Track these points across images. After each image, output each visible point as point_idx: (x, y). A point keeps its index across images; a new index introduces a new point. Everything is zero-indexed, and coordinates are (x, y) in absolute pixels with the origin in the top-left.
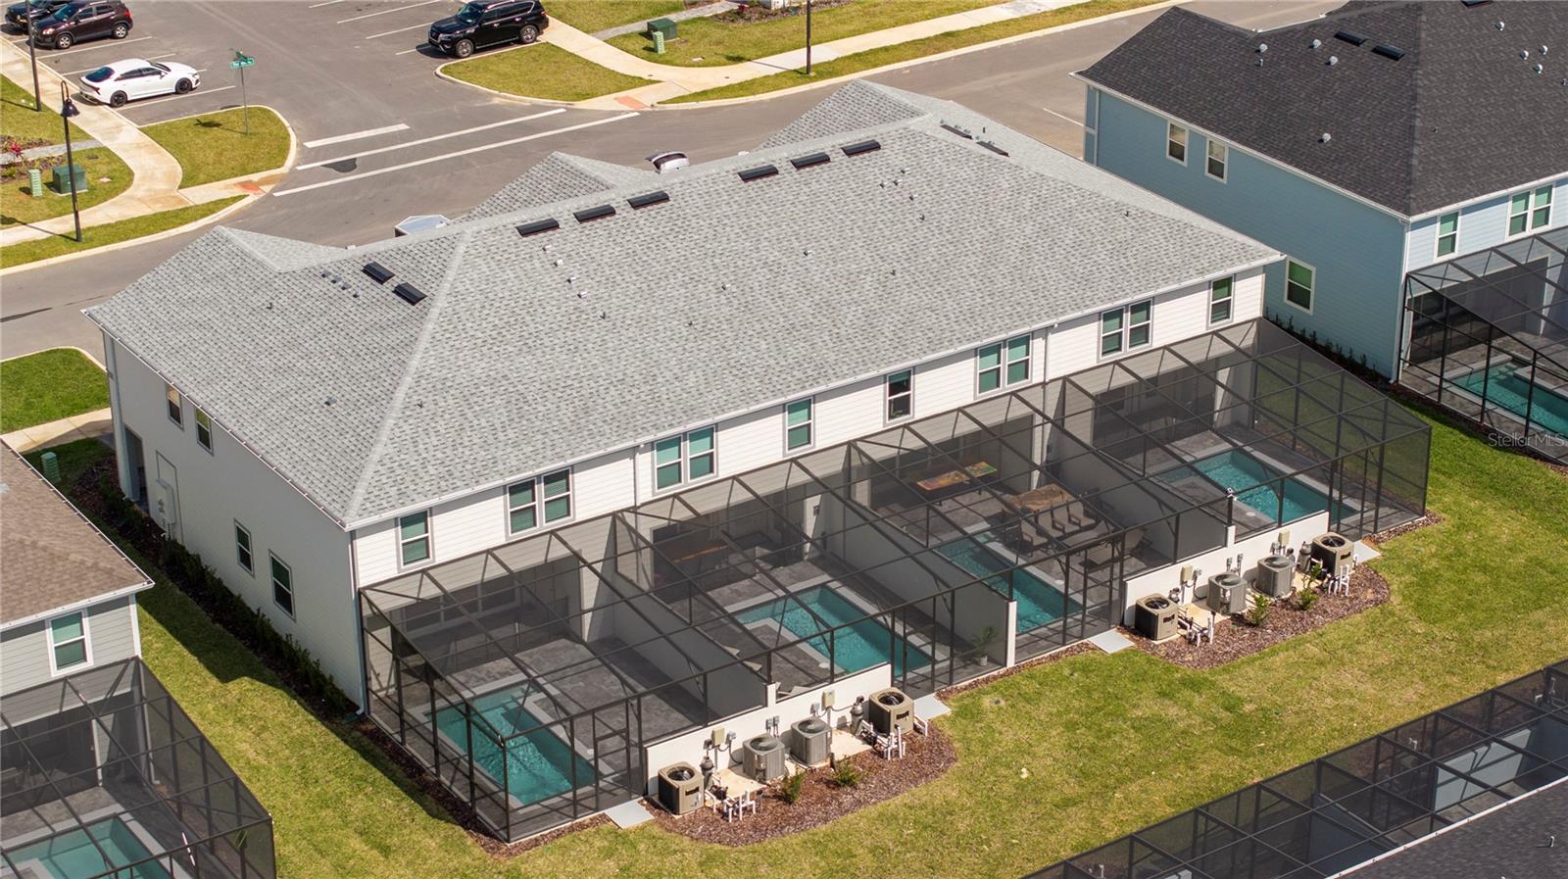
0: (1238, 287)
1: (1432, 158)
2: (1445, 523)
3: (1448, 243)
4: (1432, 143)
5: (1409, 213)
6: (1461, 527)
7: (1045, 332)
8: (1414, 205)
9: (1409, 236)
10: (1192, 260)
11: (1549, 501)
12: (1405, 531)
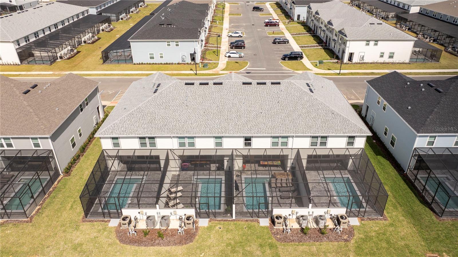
0: (357, 139)
1: (435, 120)
2: (388, 221)
3: (432, 143)
4: (437, 116)
5: (418, 133)
6: (391, 225)
7: (293, 137)
8: (421, 131)
9: (417, 138)
10: (344, 129)
11: (426, 226)
12: (373, 220)
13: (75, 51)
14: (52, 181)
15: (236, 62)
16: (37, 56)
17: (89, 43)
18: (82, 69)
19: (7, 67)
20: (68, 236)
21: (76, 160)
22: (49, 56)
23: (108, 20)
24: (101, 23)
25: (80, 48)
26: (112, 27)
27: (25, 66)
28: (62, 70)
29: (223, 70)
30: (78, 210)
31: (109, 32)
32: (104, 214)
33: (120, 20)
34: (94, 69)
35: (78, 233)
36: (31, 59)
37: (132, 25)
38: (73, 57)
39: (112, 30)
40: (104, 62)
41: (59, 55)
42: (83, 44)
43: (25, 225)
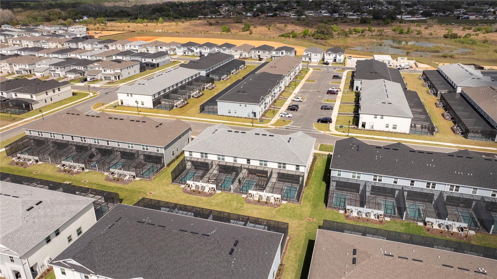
2: (300, 205)
12: (294, 203)
13: (186, 102)
14: (161, 168)
15: (284, 121)
16: (163, 104)
17: (195, 98)
18: (187, 115)
19: (146, 110)
20: (164, 188)
21: (173, 161)
22: (169, 105)
23: (212, 81)
24: (206, 83)
25: (189, 101)
26: (214, 86)
27: (155, 110)
28: (175, 115)
29: (272, 125)
30: (170, 180)
31: (211, 89)
32: (179, 183)
33: (222, 80)
34: (194, 116)
35: (168, 187)
36: (159, 105)
37: (228, 85)
38: (183, 106)
39: (213, 88)
40: (201, 112)
41: (175, 105)
42: (192, 98)
43: (149, 181)
